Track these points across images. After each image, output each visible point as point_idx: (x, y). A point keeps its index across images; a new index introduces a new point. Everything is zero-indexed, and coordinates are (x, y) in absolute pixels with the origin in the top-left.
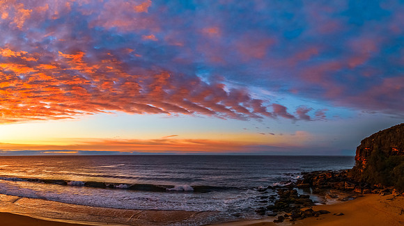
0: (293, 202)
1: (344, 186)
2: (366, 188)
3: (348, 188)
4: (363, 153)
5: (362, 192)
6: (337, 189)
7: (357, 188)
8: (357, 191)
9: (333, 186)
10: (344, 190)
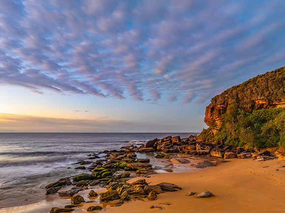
1: (195, 149)
2: (228, 150)
3: (201, 151)
4: (215, 111)
5: (223, 156)
6: (186, 153)
7: (215, 151)
8: (215, 155)
9: (181, 150)
10: (196, 154)
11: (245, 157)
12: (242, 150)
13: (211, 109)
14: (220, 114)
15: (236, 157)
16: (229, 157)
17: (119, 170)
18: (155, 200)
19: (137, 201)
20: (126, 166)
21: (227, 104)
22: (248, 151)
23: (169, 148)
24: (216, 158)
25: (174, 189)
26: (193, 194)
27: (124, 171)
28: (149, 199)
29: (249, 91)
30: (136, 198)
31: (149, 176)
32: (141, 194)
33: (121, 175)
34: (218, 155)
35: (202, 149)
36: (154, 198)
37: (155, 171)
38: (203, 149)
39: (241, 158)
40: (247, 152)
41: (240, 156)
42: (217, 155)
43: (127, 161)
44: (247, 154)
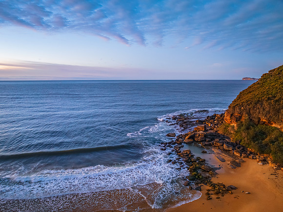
1: (222, 145)
2: (244, 153)
4: (234, 117)
5: (241, 156)
6: (217, 148)
8: (236, 154)
9: (213, 144)
10: (224, 150)
14: (237, 120)
15: (248, 157)
16: (244, 157)
19: (227, 194)
21: (242, 115)
23: (204, 141)
25: (235, 188)
28: (231, 193)
32: (226, 191)
38: (229, 148)
39: (251, 159)
40: (253, 154)
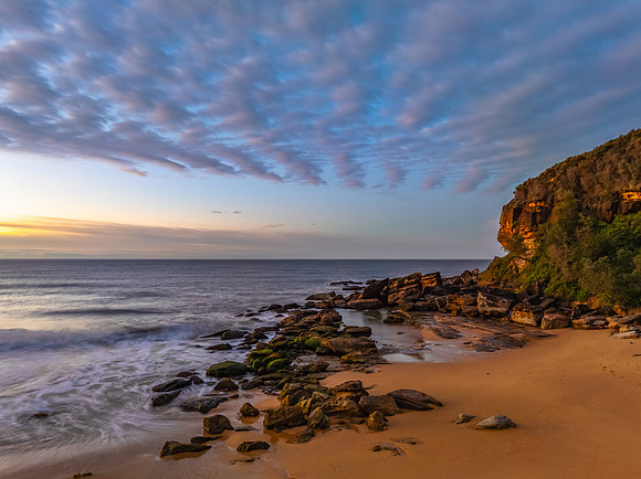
0: (312, 348)
1: (475, 304)
2: (552, 309)
3: (489, 309)
4: (523, 218)
5: (539, 323)
6: (454, 312)
7: (520, 310)
8: (519, 320)
9: (443, 305)
10: (477, 315)
11: (592, 326)
12: (584, 310)
13: (514, 212)
14: (534, 223)
15: (570, 325)
16: (553, 325)
17: (304, 353)
18: (382, 430)
19: (344, 431)
20: (319, 345)
21: (552, 201)
22: (599, 312)
23: (415, 301)
24: (523, 326)
25: (425, 404)
26: (467, 419)
27: (315, 356)
28: (370, 428)
29: (607, 171)
30: (341, 423)
31: (370, 369)
32: (353, 415)
33: (308, 367)
34: (528, 320)
35: (490, 305)
36: (380, 427)
37: (384, 357)
38: (494, 306)
39: (582, 328)
40: (595, 314)
41: (579, 324)
42: (526, 320)
43: (320, 333)
44: (597, 319)
